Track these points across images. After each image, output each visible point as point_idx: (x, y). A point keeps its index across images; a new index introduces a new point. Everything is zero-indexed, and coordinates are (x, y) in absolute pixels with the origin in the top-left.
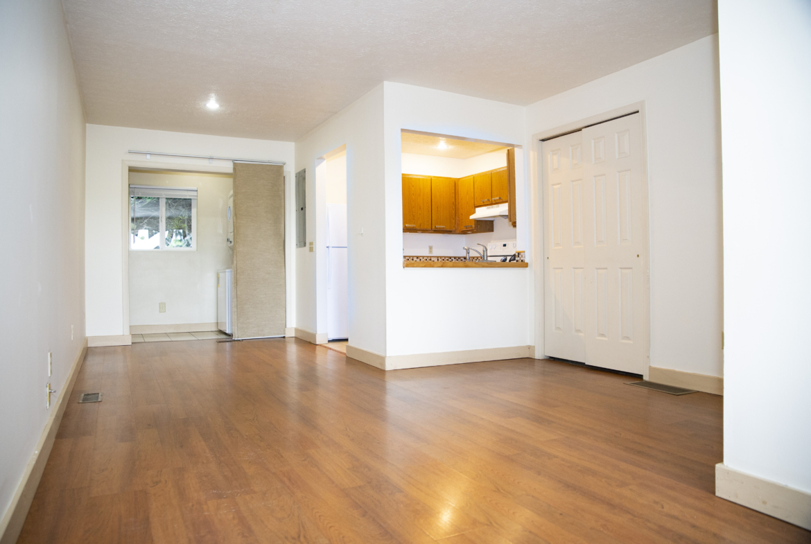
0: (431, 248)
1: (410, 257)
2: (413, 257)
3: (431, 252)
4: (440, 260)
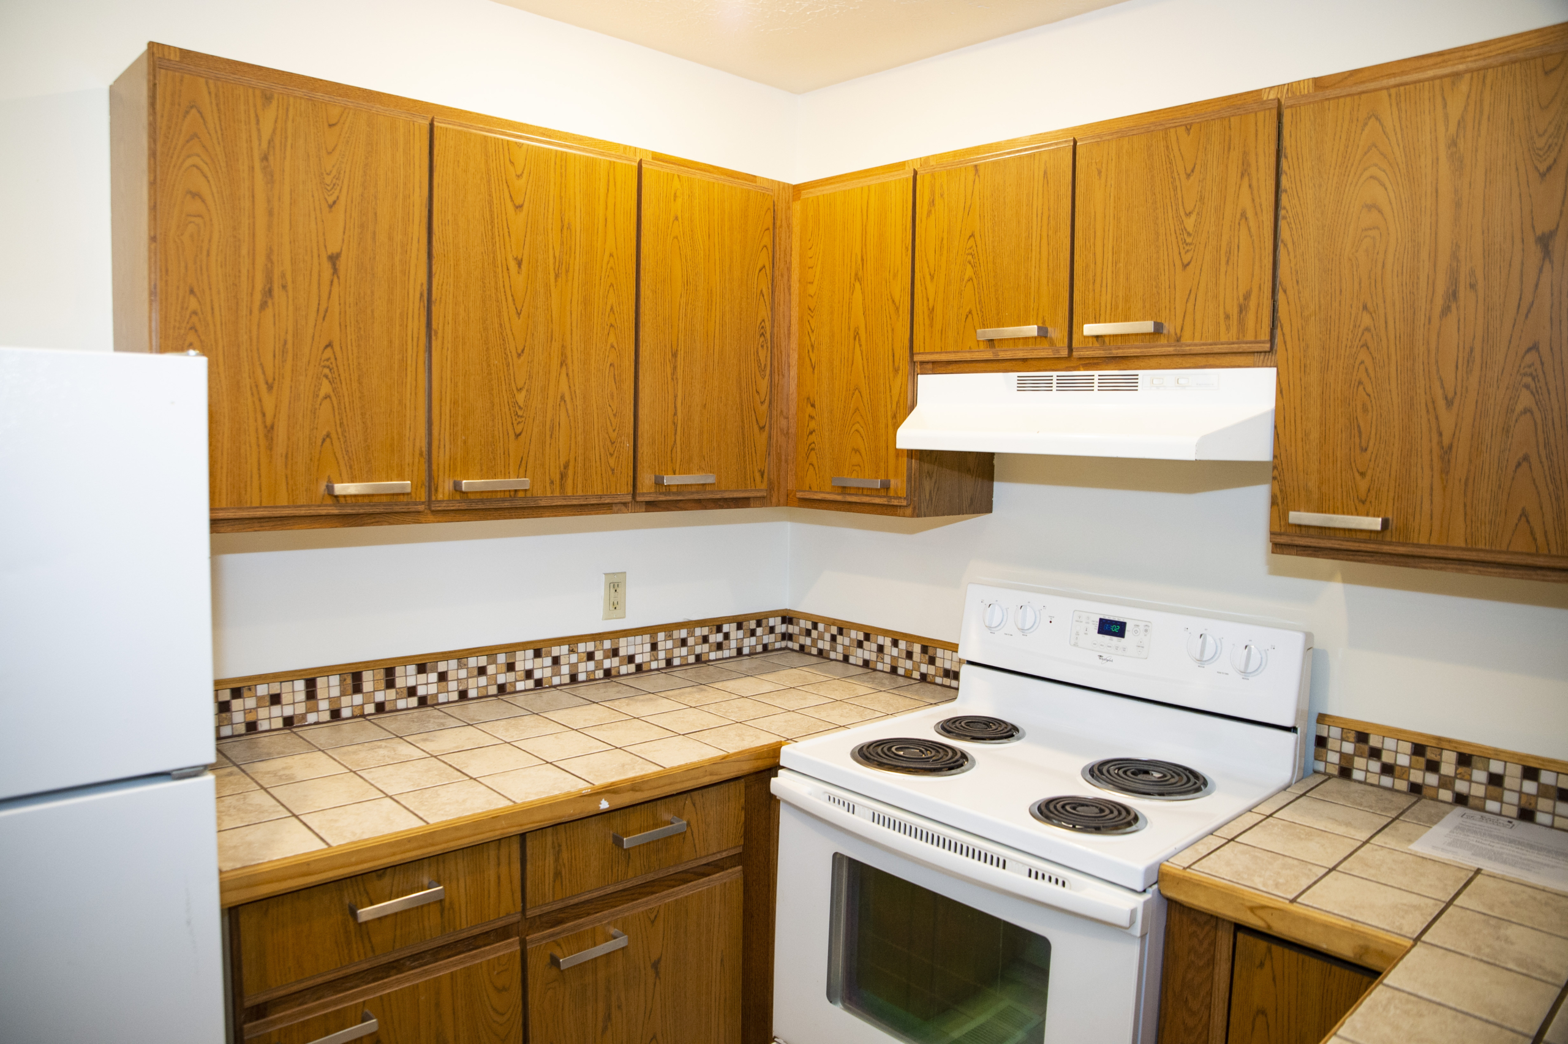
0: (615, 585)
1: (491, 652)
2: (511, 649)
3: (615, 606)
4: (665, 644)
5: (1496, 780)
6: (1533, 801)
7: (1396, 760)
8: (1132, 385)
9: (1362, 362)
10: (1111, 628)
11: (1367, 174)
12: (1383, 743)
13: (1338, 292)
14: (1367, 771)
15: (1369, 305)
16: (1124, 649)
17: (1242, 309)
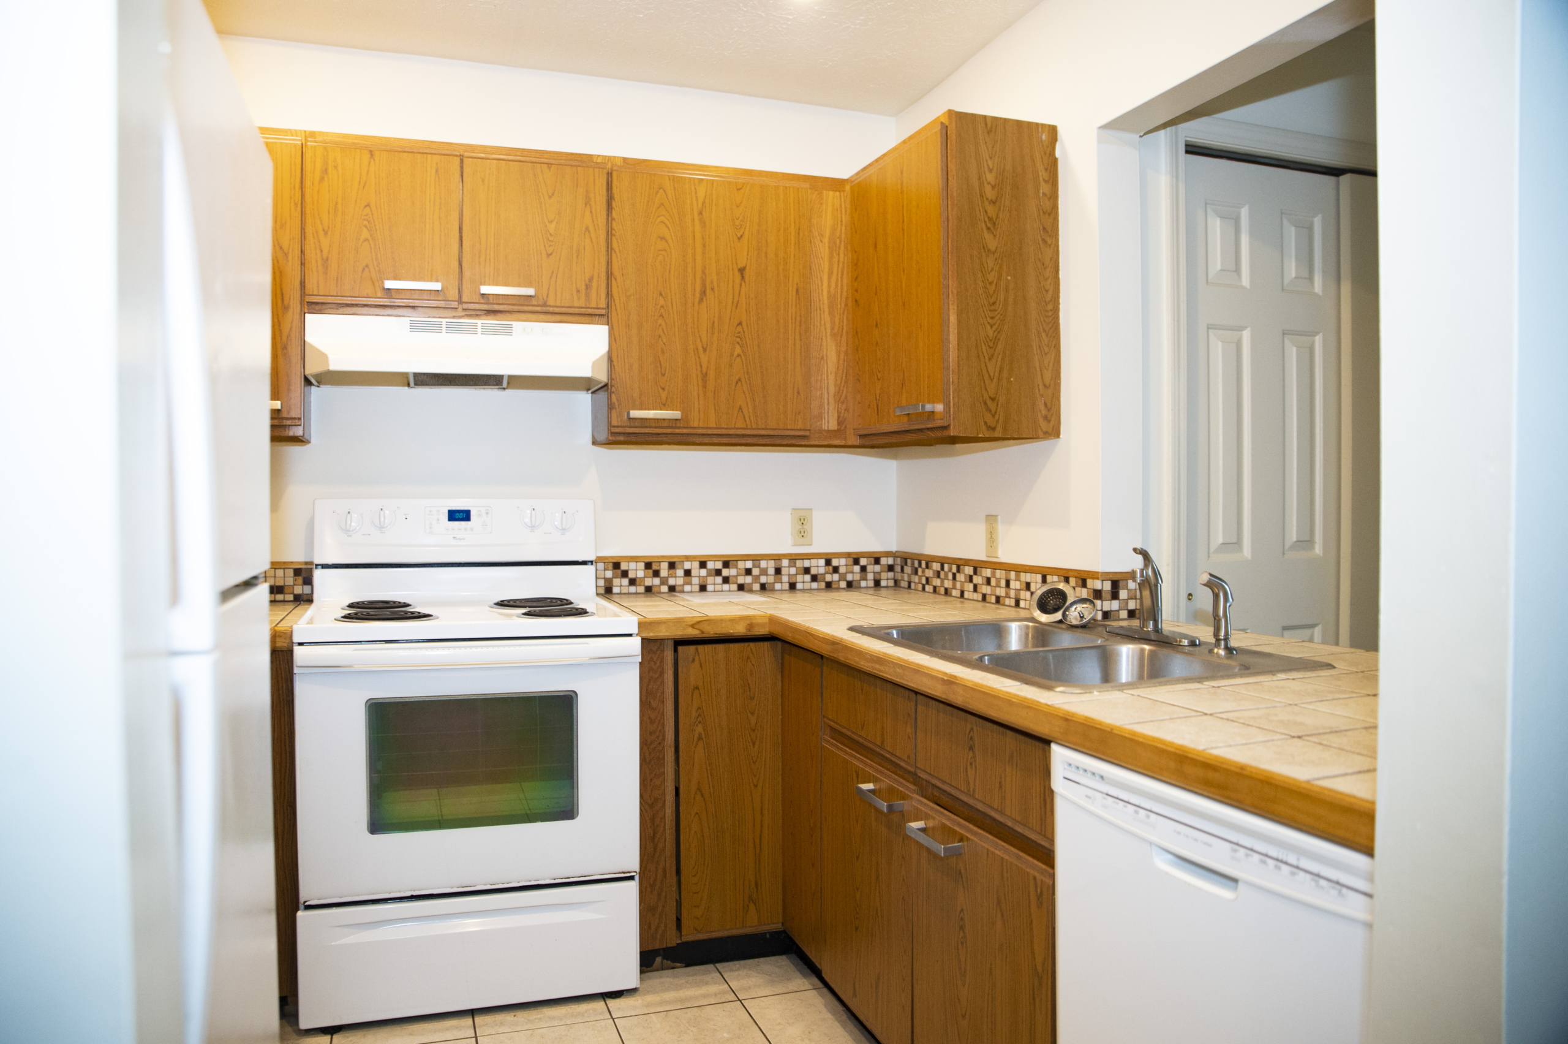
5: (688, 573)
6: (705, 580)
7: (636, 575)
8: (508, 330)
9: (660, 325)
10: (459, 516)
11: (659, 219)
12: (628, 566)
13: (646, 284)
14: (621, 586)
15: (663, 293)
16: (472, 529)
17: (588, 287)
